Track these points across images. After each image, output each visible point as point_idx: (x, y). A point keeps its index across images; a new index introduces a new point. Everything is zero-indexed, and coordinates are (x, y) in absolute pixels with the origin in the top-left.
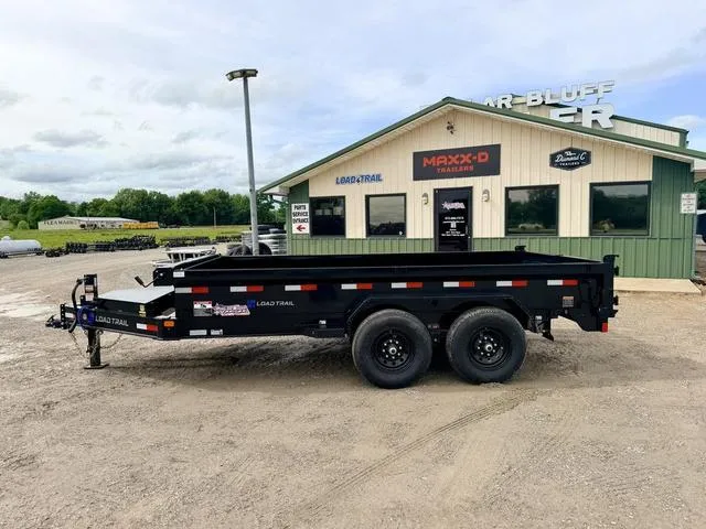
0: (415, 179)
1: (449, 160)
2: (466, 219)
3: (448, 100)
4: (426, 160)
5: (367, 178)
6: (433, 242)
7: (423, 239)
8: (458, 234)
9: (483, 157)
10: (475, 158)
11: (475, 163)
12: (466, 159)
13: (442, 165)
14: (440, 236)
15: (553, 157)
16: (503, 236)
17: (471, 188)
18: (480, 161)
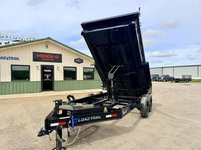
0: (33, 61)
1: (46, 56)
2: (52, 75)
3: (49, 38)
4: (38, 55)
5: (12, 58)
6: (41, 82)
7: (37, 82)
8: (49, 80)
9: (57, 57)
10: (54, 57)
11: (54, 58)
12: (51, 57)
13: (44, 58)
14: (43, 80)
15: (75, 60)
16: (63, 80)
17: (53, 66)
18: (56, 58)
